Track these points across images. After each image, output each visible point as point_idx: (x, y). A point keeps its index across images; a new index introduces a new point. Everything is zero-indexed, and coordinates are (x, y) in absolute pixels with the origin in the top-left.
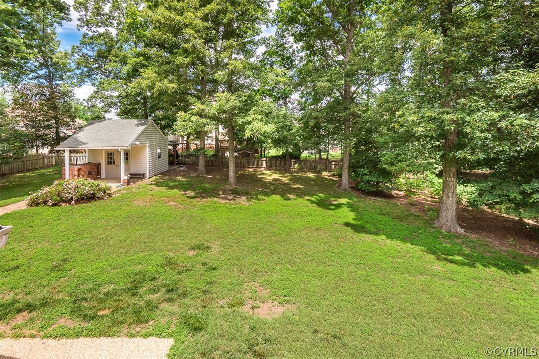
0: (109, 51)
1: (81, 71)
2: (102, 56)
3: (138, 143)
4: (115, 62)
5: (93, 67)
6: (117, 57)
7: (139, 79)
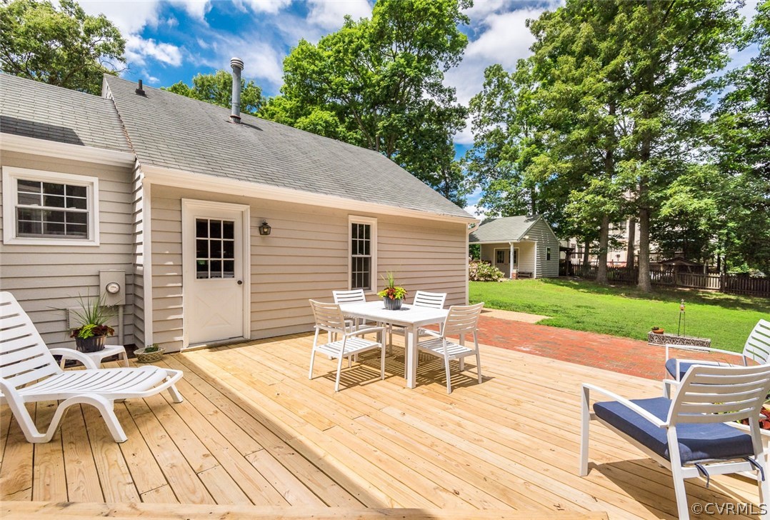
0: (500, 148)
1: (473, 176)
2: (493, 156)
3: (527, 237)
4: (506, 159)
5: (483, 170)
6: (507, 153)
7: (532, 166)
